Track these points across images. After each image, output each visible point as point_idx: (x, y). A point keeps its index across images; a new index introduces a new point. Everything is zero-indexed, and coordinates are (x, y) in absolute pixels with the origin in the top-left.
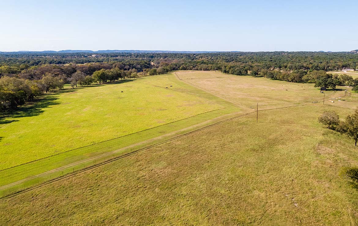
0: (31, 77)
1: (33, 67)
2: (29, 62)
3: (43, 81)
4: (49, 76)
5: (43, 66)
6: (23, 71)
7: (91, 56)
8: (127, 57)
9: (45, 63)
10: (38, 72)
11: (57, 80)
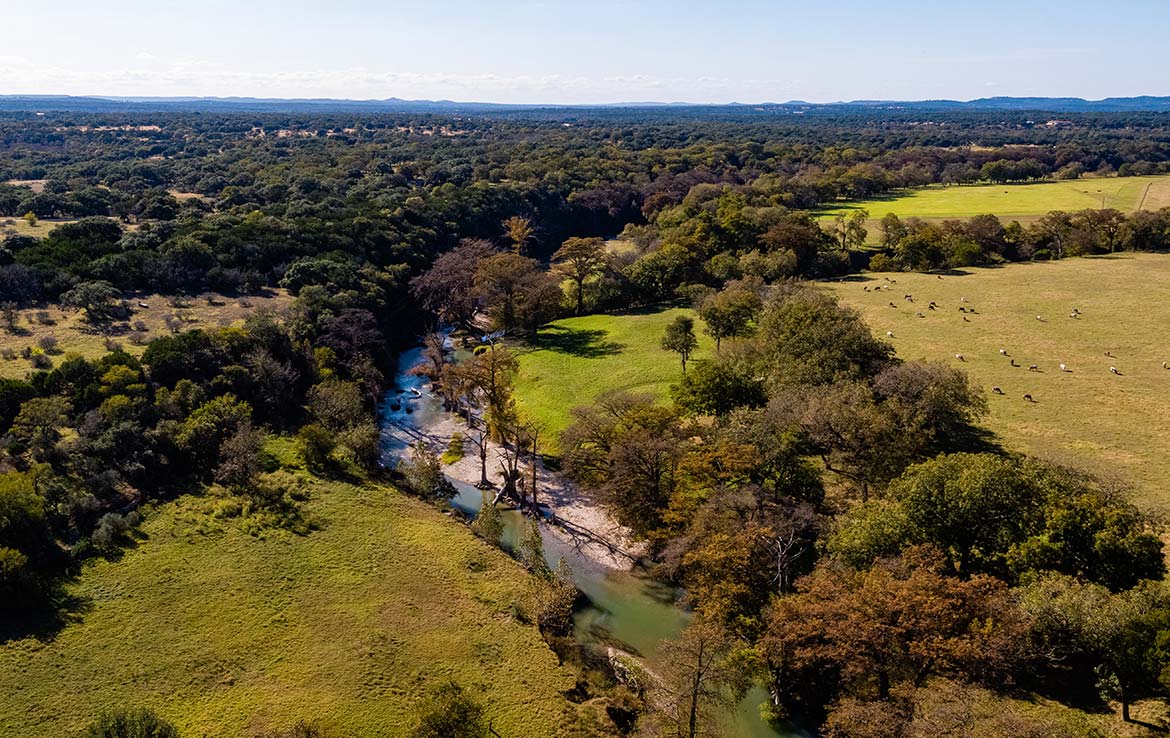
0: (888, 167)
1: (891, 152)
2: (883, 141)
3: (902, 172)
4: (911, 166)
5: (909, 150)
6: (875, 159)
7: (1042, 126)
8: (1152, 128)
9: (913, 145)
10: (897, 161)
11: (922, 173)
